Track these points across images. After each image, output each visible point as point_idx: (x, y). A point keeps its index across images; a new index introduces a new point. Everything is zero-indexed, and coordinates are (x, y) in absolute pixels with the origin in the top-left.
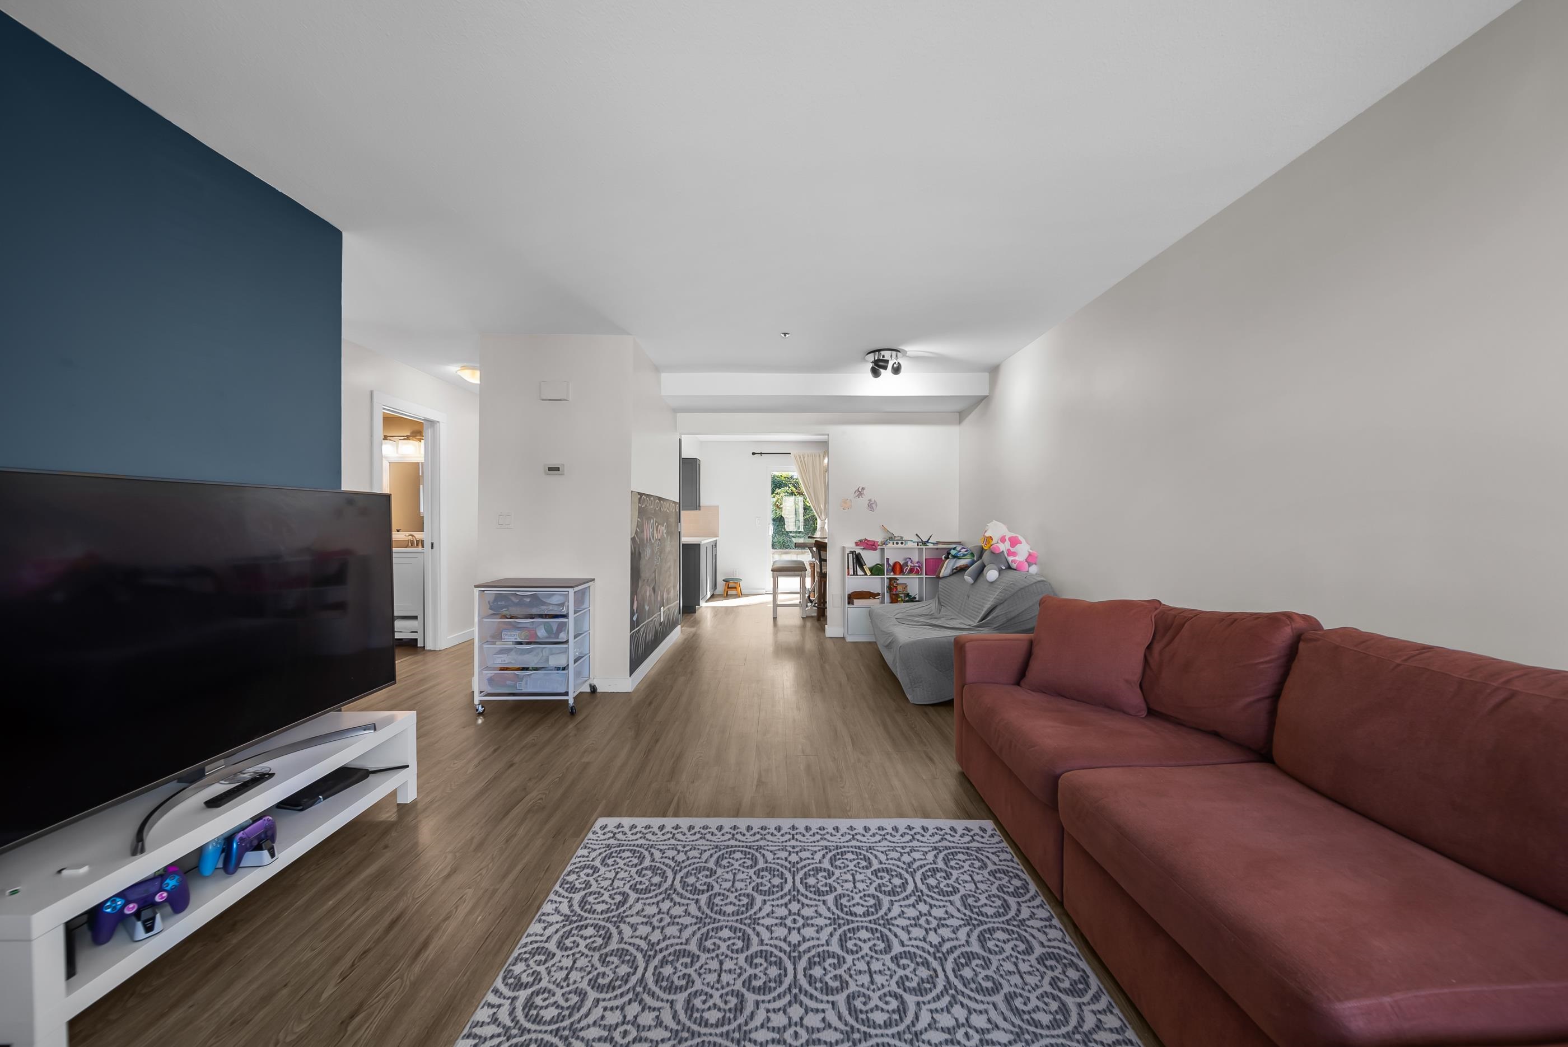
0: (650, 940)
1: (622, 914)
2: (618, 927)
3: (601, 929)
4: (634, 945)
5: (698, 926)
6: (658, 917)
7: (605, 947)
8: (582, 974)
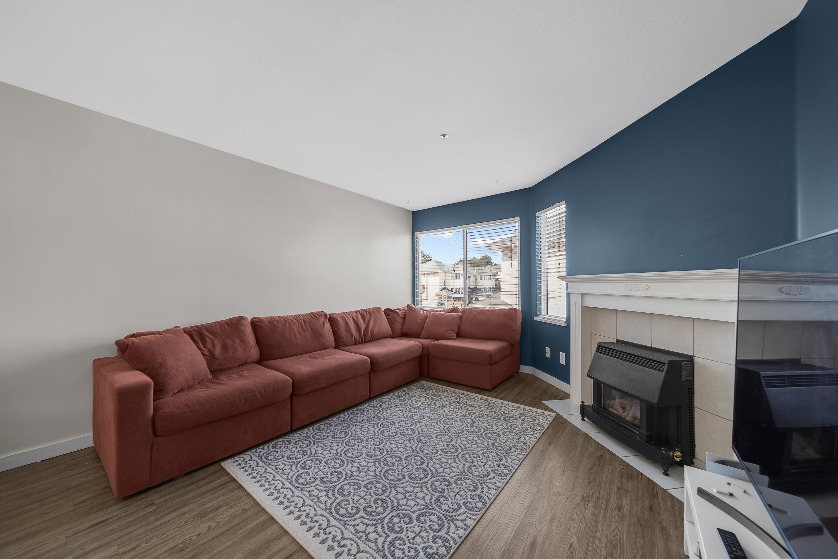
0: (421, 489)
1: (426, 508)
2: (431, 502)
3: (438, 505)
4: (428, 491)
5: (398, 485)
6: (411, 498)
7: (440, 496)
8: (453, 489)
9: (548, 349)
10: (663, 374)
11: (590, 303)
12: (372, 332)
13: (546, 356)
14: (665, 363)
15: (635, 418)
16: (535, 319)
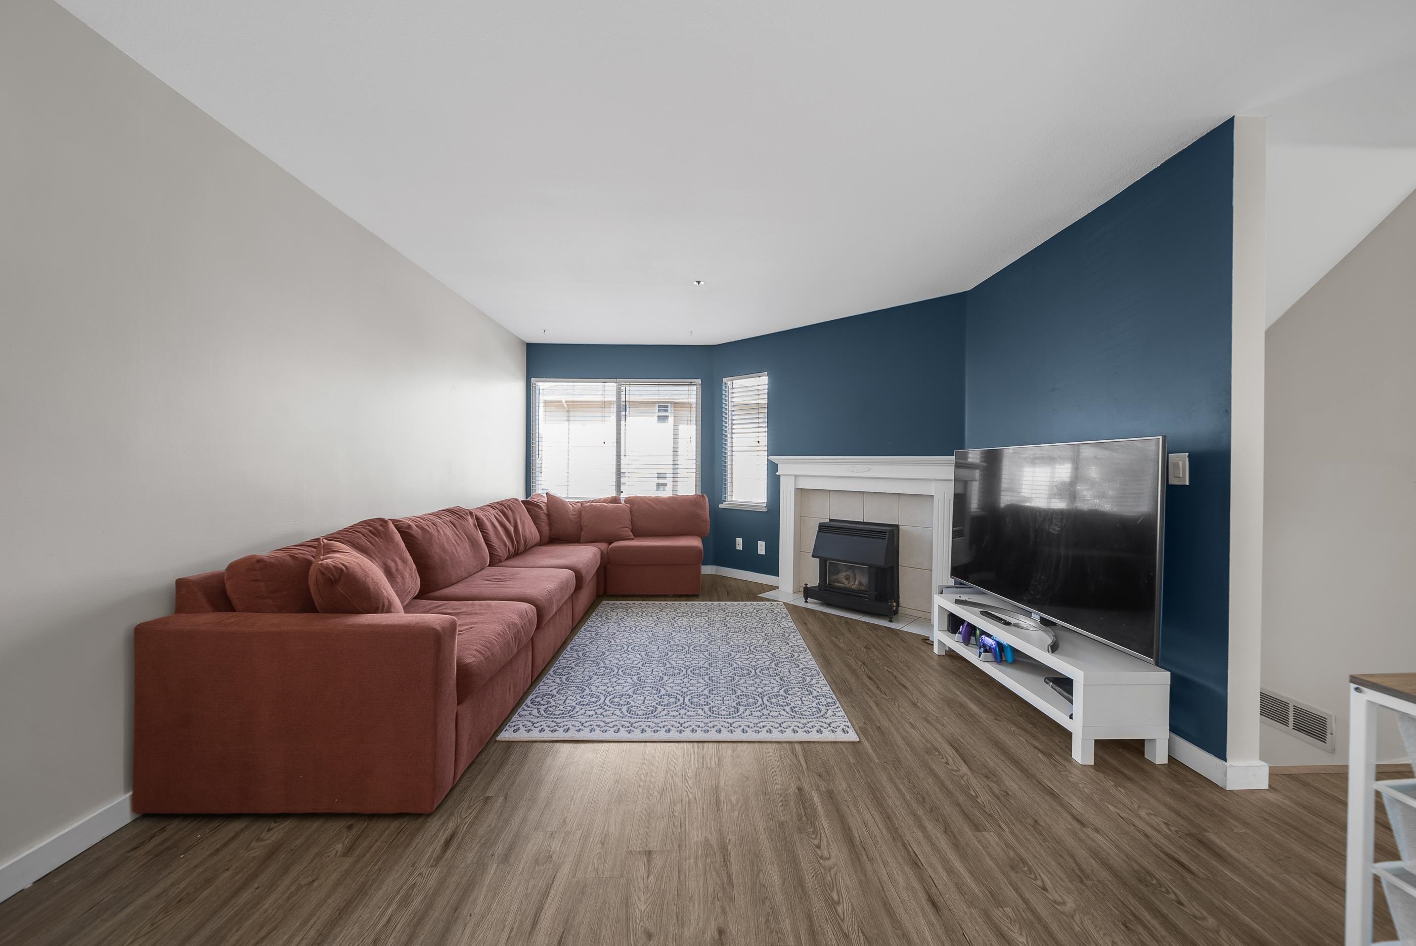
9: (739, 541)
10: (886, 541)
11: (805, 484)
12: (524, 538)
13: (738, 548)
14: (886, 532)
15: (860, 584)
16: (721, 506)
